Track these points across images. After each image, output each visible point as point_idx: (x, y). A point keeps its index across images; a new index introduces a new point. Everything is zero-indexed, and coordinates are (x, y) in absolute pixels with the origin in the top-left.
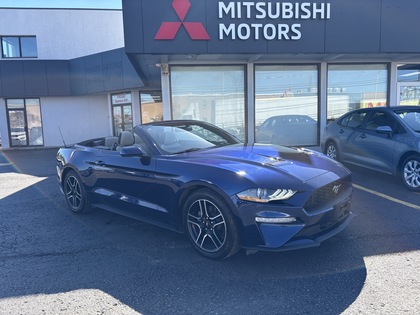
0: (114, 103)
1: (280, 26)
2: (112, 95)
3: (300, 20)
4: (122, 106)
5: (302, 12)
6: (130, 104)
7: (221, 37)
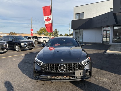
0: (104, 30)
2: (103, 27)
4: (106, 31)
6: (110, 30)
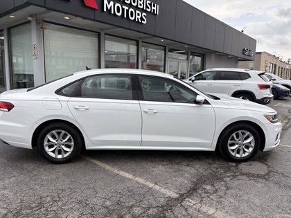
1: (137, 12)
3: (146, 11)
5: (147, 7)
7: (105, 10)
